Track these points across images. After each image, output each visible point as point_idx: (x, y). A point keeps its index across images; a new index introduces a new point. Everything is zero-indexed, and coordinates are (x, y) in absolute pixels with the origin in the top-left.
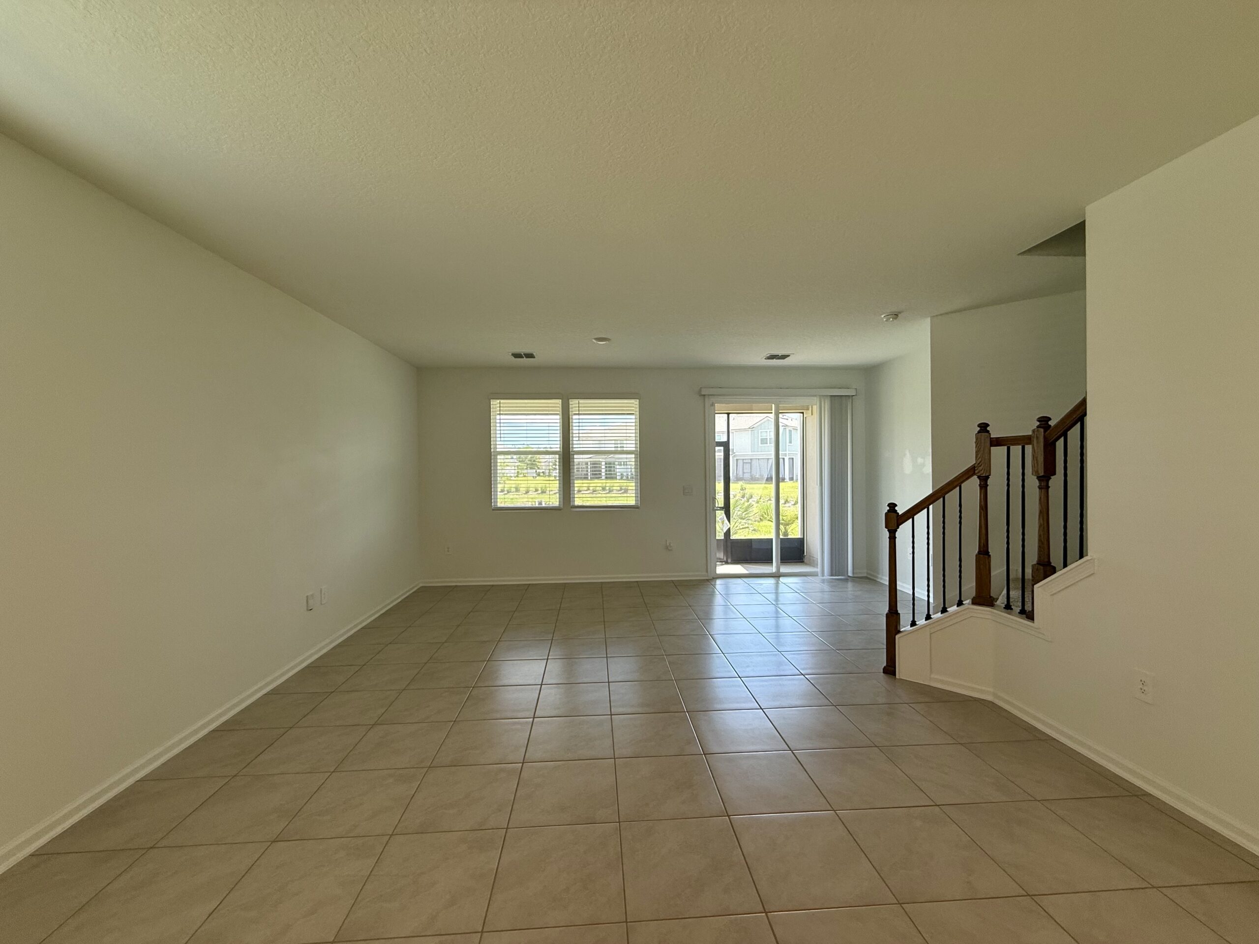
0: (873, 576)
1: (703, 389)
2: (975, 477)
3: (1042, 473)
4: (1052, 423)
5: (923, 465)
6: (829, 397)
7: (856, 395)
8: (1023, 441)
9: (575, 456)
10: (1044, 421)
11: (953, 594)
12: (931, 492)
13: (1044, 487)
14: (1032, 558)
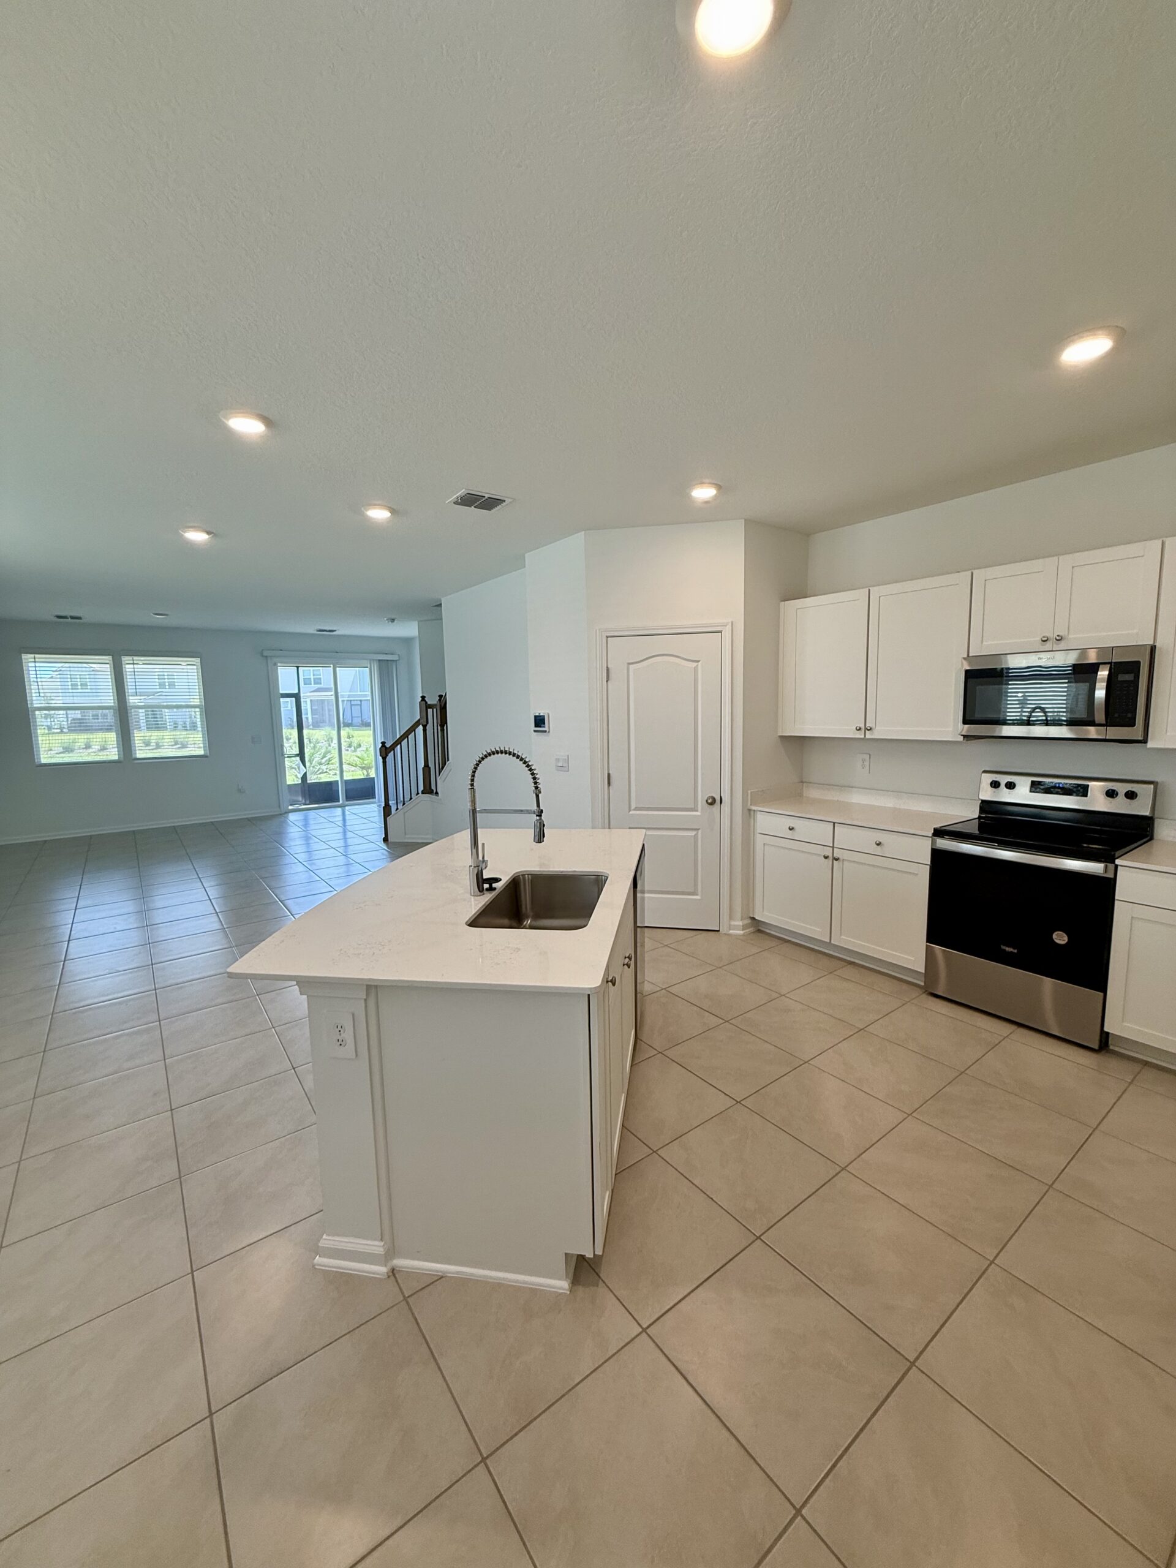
1: (265, 652)
2: (421, 726)
3: (440, 724)
4: (442, 698)
6: (377, 661)
8: (436, 706)
10: (439, 699)
13: (443, 730)
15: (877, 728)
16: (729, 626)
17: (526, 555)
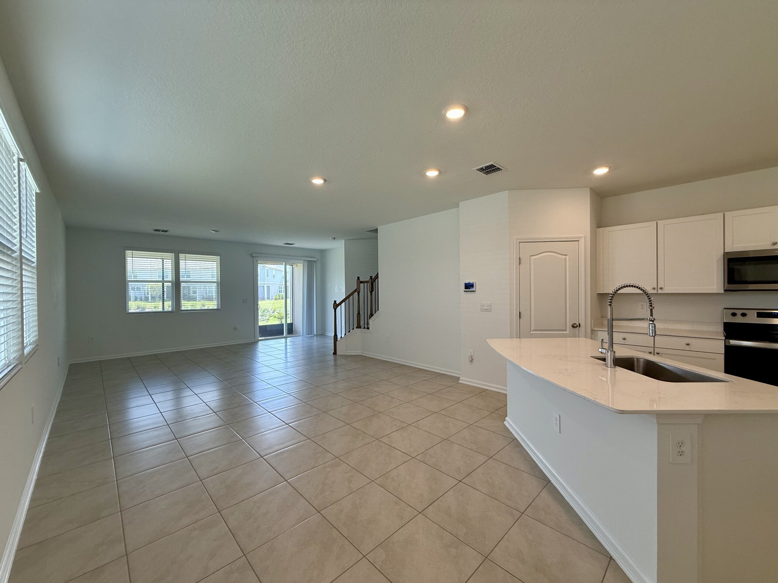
0: (324, 333)
1: (253, 254)
2: (357, 292)
3: (371, 291)
4: (373, 278)
5: (341, 289)
6: (307, 261)
7: (317, 261)
8: (367, 282)
9: (182, 284)
10: (371, 277)
11: (351, 327)
12: (345, 297)
13: (371, 294)
14: (369, 313)
15: (665, 288)
16: (583, 239)
17: (460, 203)
